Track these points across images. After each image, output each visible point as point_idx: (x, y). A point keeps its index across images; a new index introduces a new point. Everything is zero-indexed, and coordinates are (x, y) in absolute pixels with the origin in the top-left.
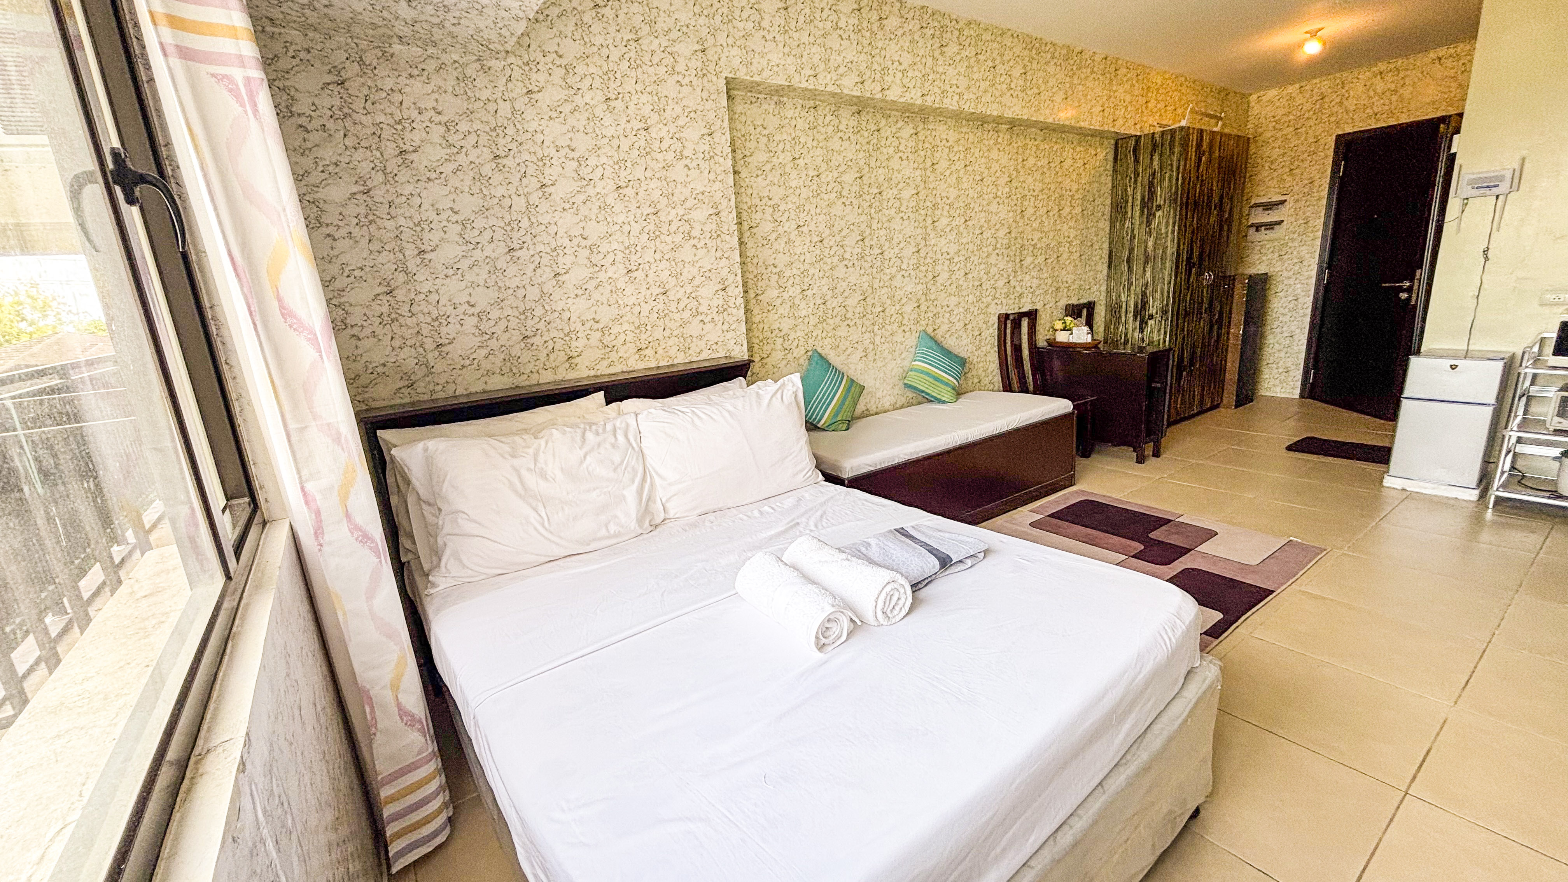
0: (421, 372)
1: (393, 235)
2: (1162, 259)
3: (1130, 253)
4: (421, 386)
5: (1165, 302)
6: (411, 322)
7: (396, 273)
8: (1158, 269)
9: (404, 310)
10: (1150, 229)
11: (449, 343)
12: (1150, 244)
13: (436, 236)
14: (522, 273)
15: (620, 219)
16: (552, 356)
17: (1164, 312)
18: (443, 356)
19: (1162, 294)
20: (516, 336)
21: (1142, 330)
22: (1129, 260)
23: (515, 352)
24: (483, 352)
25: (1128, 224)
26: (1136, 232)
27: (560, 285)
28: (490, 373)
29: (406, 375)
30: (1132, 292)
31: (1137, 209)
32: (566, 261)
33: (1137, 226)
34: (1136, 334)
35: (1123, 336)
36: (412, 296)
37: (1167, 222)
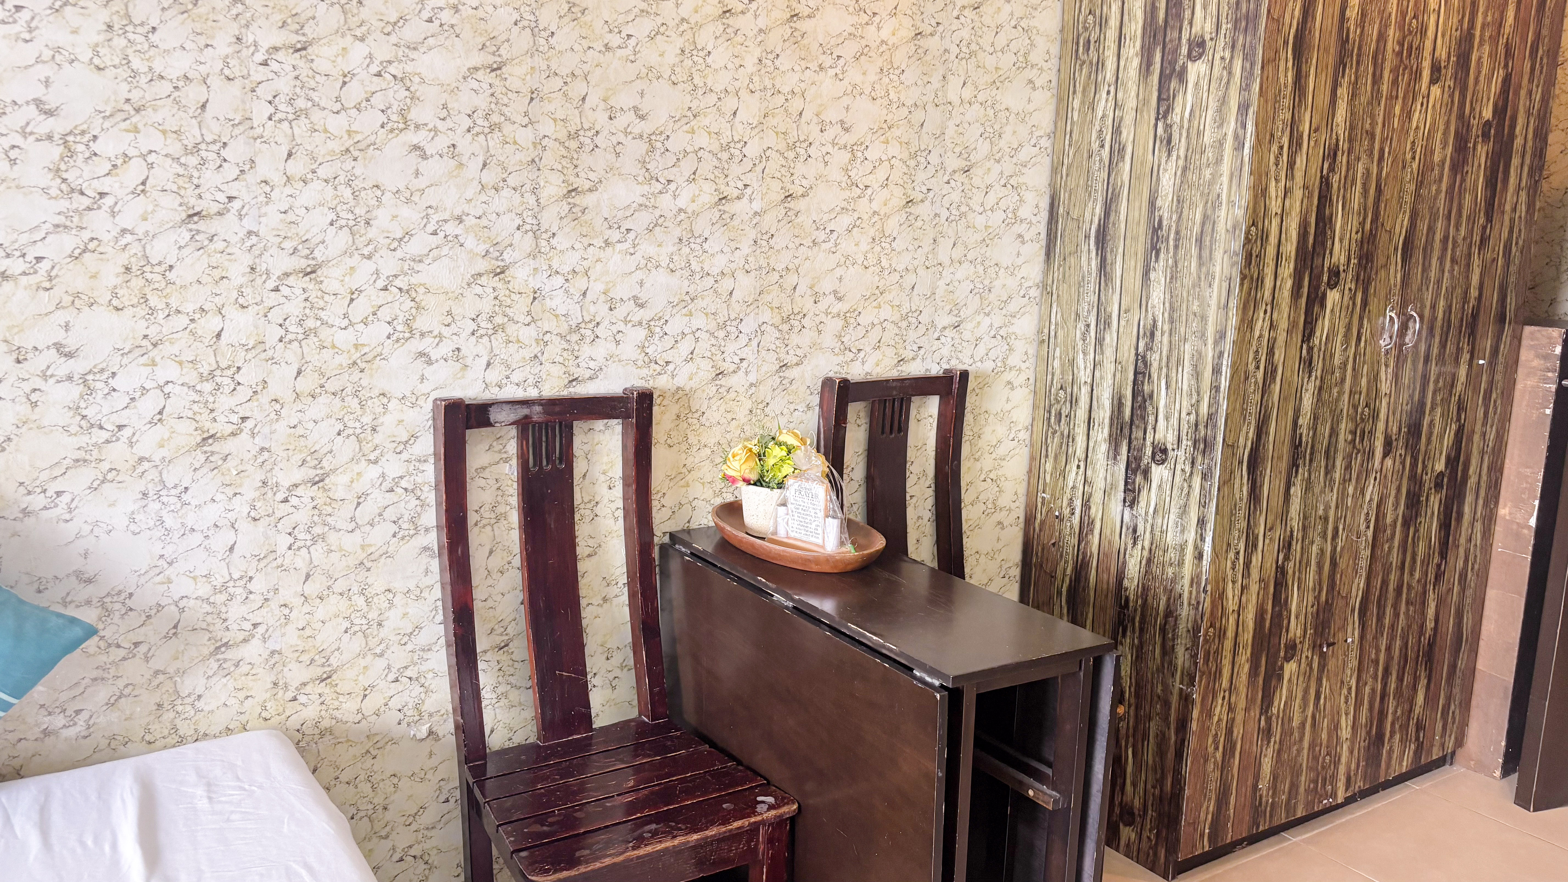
2: (1200, 241)
3: (1107, 213)
5: (1204, 409)
8: (1188, 282)
10: (1168, 127)
12: (1167, 182)
17: (1203, 445)
19: (1197, 375)
21: (1131, 496)
22: (1102, 238)
25: (1103, 105)
26: (1127, 134)
30: (1109, 352)
31: (1133, 50)
33: (1129, 119)
34: (1116, 506)
35: (1078, 503)
37: (1223, 101)
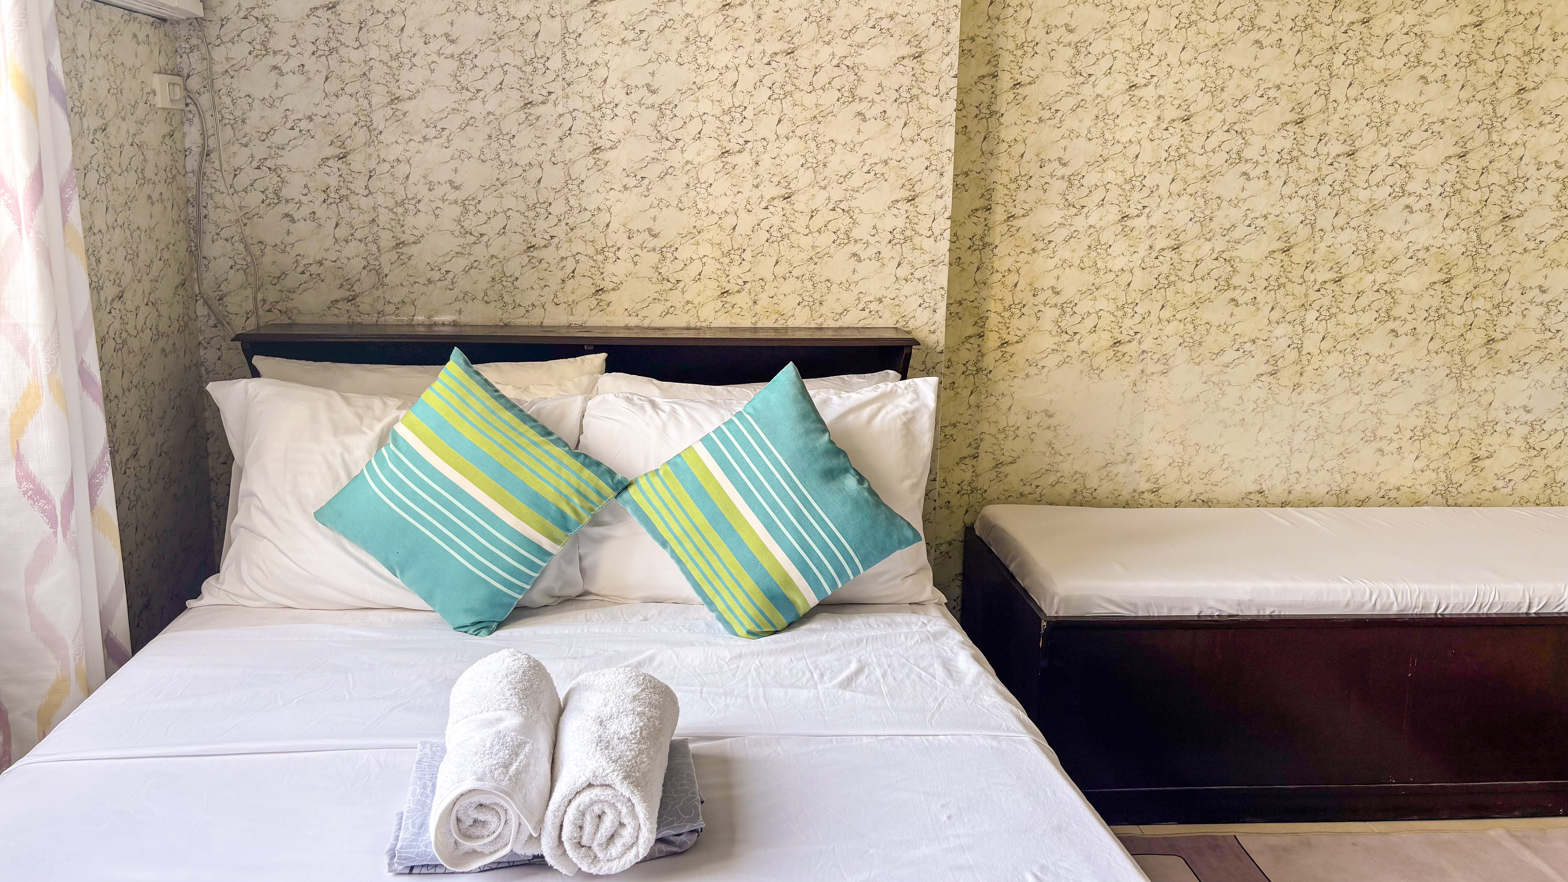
0: (368, 280)
1: (358, 72)
4: (365, 303)
6: (365, 203)
7: (356, 129)
9: (359, 185)
11: (414, 243)
13: (418, 76)
14: (540, 141)
15: (723, 59)
16: (570, 283)
18: (402, 261)
20: (517, 243)
23: (513, 267)
24: (461, 263)
27: (600, 167)
28: (467, 296)
29: (347, 283)
32: (614, 127)
36: (372, 164)
